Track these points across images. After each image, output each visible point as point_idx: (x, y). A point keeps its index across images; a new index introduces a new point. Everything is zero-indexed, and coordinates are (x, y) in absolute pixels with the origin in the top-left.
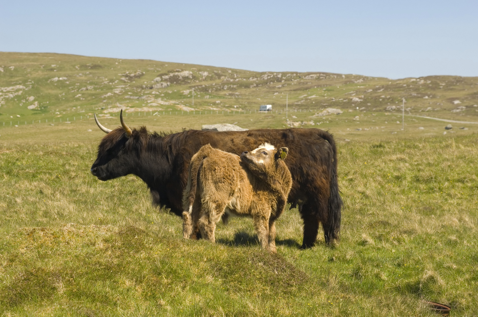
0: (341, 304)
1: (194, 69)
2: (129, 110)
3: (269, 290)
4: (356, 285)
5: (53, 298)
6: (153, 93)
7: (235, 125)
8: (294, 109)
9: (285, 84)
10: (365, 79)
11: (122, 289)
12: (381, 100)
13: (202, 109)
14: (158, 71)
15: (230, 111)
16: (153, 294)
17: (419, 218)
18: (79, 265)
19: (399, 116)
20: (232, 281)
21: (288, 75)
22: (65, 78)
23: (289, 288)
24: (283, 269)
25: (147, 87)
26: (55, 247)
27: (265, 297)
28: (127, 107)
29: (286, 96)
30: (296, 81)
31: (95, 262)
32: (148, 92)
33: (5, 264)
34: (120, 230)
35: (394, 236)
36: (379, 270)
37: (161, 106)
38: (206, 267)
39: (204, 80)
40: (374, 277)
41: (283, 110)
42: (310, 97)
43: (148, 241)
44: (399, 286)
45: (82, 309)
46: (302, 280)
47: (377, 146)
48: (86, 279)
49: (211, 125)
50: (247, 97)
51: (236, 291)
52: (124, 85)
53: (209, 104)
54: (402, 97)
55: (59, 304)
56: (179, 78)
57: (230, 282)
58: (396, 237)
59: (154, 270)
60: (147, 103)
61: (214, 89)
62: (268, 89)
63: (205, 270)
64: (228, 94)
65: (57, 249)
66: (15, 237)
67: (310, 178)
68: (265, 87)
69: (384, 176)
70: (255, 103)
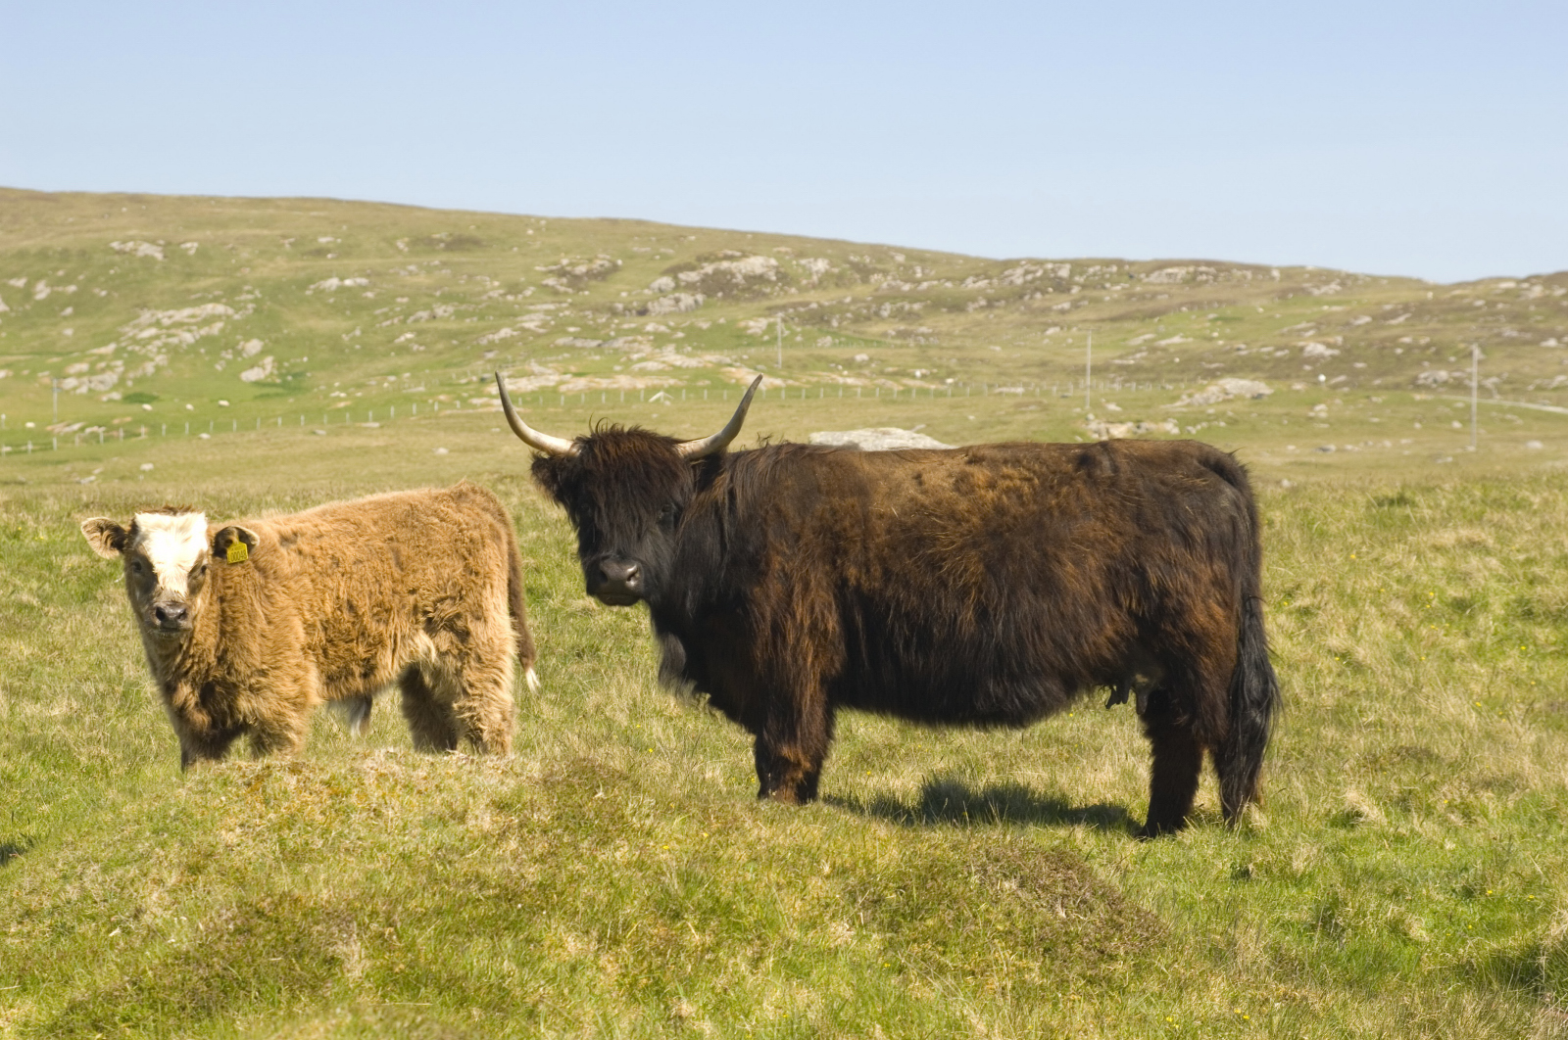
0: (1276, 1019)
1: (783, 249)
2: (570, 386)
3: (1037, 970)
4: (1323, 958)
5: (330, 990)
6: (650, 328)
7: (918, 432)
8: (1113, 381)
9: (1083, 298)
10: (1348, 281)
11: (553, 966)
12: (1399, 351)
13: (808, 382)
14: (665, 257)
15: (901, 388)
16: (656, 983)
17: (1533, 738)
18: (415, 883)
19: (1460, 405)
20: (915, 941)
21: (1091, 270)
22: (363, 281)
23: (1103, 966)
24: (1084, 902)
25: (630, 311)
26: (336, 824)
27: (1023, 995)
28: (565, 373)
29: (1085, 338)
30: (1118, 288)
31: (465, 875)
32: (633, 325)
33: (172, 880)
34: (547, 772)
35: (1449, 796)
36: (1403, 909)
37: (676, 371)
38: (831, 894)
39: (814, 287)
40: (1385, 932)
41: (1076, 385)
42: (1163, 343)
43: (637, 809)
44: (1469, 962)
45: (424, 1027)
46: (1147, 939)
47: (1392, 502)
48: (435, 929)
49: (838, 433)
50: (958, 343)
51: (928, 973)
52: (553, 302)
53: (833, 365)
54: (1471, 343)
55: (351, 1011)
56: (734, 281)
57: (908, 943)
58: (1459, 800)
59: (658, 904)
60: (630, 360)
61: (849, 315)
62: (1023, 314)
63: (828, 905)
64: (893, 333)
65: (342, 832)
66: (204, 792)
67: (1171, 603)
68: (1017, 310)
69: (1415, 600)
70: (982, 360)
